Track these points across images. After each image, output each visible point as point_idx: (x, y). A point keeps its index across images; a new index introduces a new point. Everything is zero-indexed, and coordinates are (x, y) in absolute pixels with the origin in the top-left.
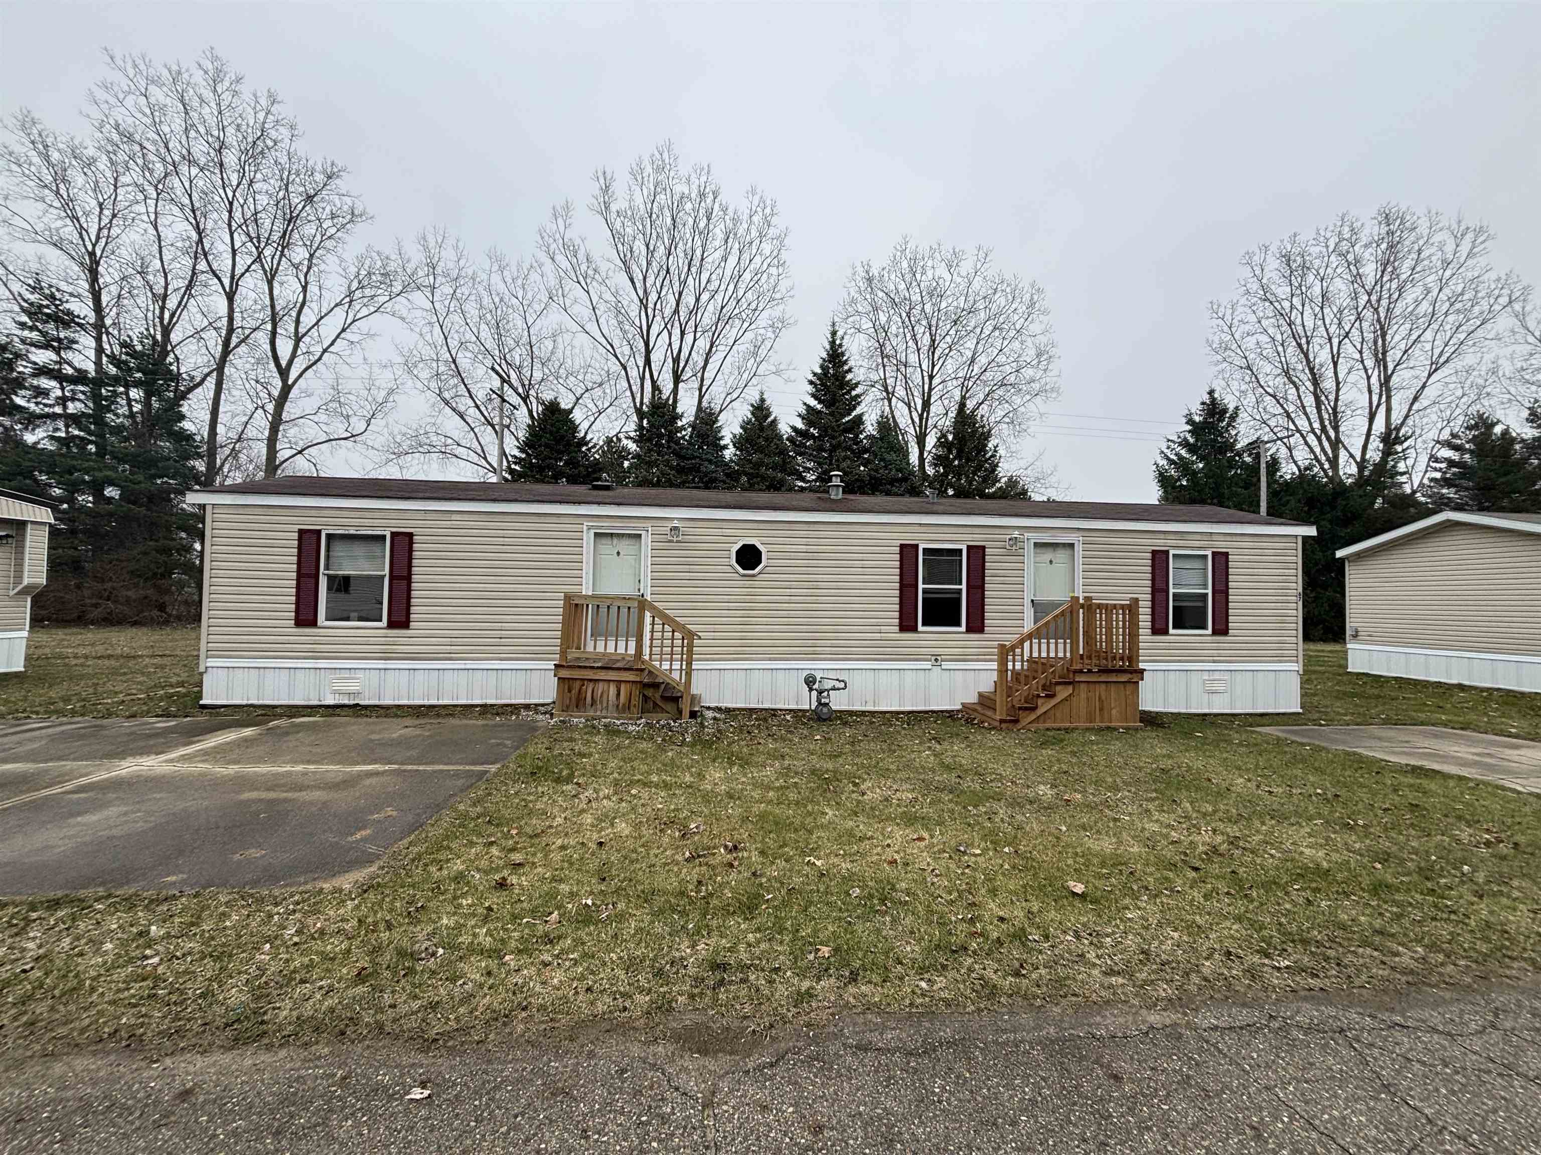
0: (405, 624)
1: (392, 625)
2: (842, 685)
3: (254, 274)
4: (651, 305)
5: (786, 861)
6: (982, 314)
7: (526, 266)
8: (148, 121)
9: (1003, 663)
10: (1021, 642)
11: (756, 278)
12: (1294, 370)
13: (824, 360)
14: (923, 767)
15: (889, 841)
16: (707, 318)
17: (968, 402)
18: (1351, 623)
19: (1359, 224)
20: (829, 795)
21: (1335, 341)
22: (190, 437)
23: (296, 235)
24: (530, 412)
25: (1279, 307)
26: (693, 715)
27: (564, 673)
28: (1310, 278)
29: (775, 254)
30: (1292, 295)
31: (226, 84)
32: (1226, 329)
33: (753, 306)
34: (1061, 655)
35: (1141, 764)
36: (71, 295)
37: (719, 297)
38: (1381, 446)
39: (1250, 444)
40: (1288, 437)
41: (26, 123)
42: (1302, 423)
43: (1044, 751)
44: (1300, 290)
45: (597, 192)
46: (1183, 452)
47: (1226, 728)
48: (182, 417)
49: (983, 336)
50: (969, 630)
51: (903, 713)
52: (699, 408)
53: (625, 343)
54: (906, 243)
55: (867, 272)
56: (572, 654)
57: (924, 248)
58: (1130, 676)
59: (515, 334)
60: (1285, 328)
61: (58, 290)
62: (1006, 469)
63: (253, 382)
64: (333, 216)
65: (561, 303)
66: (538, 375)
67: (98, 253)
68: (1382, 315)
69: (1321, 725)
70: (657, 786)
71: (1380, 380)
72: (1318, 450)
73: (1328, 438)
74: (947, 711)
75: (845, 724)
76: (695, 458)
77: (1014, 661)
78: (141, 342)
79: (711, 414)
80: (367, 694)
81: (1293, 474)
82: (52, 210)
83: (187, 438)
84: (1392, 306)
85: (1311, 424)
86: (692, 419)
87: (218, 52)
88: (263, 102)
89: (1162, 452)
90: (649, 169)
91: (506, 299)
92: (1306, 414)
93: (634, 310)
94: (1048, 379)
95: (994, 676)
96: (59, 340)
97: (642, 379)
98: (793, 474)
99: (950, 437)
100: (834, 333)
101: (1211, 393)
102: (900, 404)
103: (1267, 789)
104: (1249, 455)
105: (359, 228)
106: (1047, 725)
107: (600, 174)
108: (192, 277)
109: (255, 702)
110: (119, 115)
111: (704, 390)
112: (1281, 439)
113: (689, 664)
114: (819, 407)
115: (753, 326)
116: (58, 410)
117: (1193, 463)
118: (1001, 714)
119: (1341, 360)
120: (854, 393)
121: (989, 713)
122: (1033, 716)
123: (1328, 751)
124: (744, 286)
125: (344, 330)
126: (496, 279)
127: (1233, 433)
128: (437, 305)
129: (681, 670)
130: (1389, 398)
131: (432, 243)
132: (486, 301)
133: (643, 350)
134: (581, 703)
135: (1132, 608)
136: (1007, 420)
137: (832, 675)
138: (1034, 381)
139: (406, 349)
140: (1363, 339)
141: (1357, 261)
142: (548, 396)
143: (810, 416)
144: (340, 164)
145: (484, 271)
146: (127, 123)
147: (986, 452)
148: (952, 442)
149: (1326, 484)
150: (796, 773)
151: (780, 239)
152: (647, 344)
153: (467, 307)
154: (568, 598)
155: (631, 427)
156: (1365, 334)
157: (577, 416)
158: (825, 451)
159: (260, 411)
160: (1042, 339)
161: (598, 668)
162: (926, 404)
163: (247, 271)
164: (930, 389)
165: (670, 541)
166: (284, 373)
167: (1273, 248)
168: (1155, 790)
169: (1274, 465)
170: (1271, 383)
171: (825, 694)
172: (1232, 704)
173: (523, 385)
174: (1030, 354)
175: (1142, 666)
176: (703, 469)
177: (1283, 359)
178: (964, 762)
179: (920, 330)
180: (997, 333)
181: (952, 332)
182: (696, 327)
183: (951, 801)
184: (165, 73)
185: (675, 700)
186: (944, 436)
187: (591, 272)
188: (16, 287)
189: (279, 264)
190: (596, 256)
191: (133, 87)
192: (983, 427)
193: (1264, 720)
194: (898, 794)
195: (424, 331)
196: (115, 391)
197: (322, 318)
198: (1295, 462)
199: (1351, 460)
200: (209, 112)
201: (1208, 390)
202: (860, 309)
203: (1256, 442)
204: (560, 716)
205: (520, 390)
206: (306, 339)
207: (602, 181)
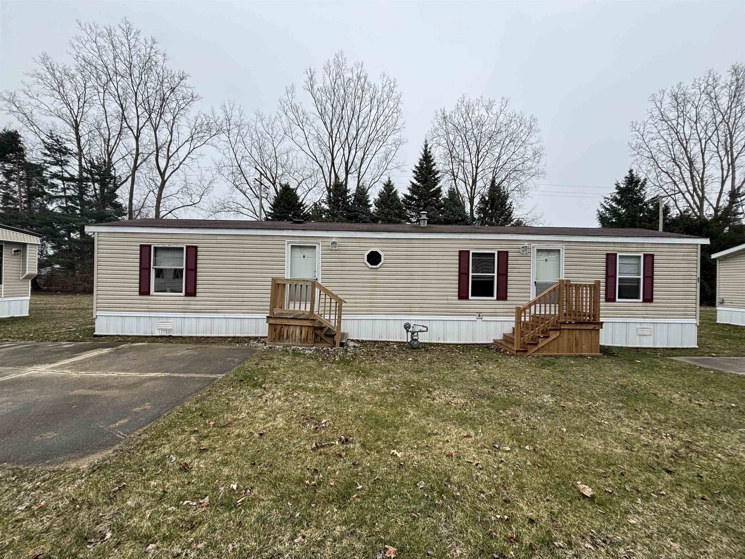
0: (194, 294)
1: (187, 295)
2: (425, 329)
3: (147, 127)
4: (334, 136)
5: (378, 452)
6: (504, 134)
7: (273, 117)
8: (97, 55)
9: (518, 317)
10: (530, 306)
11: (386, 120)
12: (678, 158)
13: (421, 160)
14: (471, 381)
15: (448, 438)
16: (362, 141)
17: (496, 180)
18: (719, 296)
19: (718, 76)
20: (412, 400)
21: (703, 141)
22: (120, 205)
23: (166, 107)
24: (276, 190)
25: (670, 124)
26: (342, 345)
27: (272, 321)
28: (689, 106)
29: (395, 106)
30: (678, 117)
31: (132, 35)
32: (640, 136)
33: (385, 133)
34: (553, 313)
35: (606, 381)
36: (67, 140)
37: (367, 130)
38: (729, 198)
39: (653, 199)
40: (675, 194)
41: (45, 59)
42: (683, 187)
43: (544, 371)
44: (681, 114)
45: (307, 79)
46: (614, 204)
47: (654, 357)
48: (116, 196)
49: (505, 145)
50: (498, 299)
51: (460, 344)
52: (358, 187)
53: (322, 155)
54: (464, 98)
55: (444, 114)
56: (277, 311)
57: (473, 100)
58: (594, 326)
59: (268, 152)
60: (674, 135)
61: (60, 137)
62: (517, 215)
63: (148, 179)
64: (184, 98)
65: (291, 136)
66: (280, 172)
67: (78, 120)
68: (731, 126)
69: (713, 356)
70: (310, 391)
71: (728, 162)
72: (691, 202)
73: (698, 195)
74: (485, 344)
75: (427, 351)
76: (355, 211)
77: (525, 316)
78: (97, 161)
79: (364, 189)
80: (175, 330)
81: (677, 214)
82: (58, 100)
83: (119, 206)
84: (736, 121)
85: (687, 187)
86: (355, 192)
87: (128, 19)
88: (149, 43)
89: (602, 204)
90: (333, 67)
91: (264, 135)
92: (684, 182)
93: (326, 138)
94: (540, 167)
95: (513, 325)
96: (62, 161)
97: (330, 173)
98: (405, 219)
99: (487, 198)
100: (426, 146)
101: (631, 171)
102: (461, 182)
103: (697, 402)
104: (652, 205)
105: (196, 104)
106: (544, 354)
107: (308, 70)
108: (121, 130)
109: (121, 334)
110: (84, 53)
111: (360, 177)
112: (670, 196)
113: (340, 317)
114: (418, 184)
115: (385, 144)
116: (62, 194)
117: (619, 210)
118: (517, 347)
119: (706, 152)
120: (436, 176)
121: (510, 346)
122: (536, 348)
123: (726, 375)
124: (380, 124)
125: (189, 153)
126: (259, 125)
127: (643, 193)
128: (231, 139)
129: (335, 319)
130: (734, 172)
131: (228, 109)
132: (254, 136)
133: (330, 158)
134: (281, 338)
135: (595, 287)
136: (517, 189)
137: (421, 323)
138: (532, 168)
139: (217, 162)
140: (719, 140)
141: (716, 97)
142: (284, 182)
143: (414, 189)
144: (186, 73)
145: (253, 121)
146: (89, 56)
147: (506, 206)
148: (488, 201)
149: (696, 220)
150: (395, 383)
151: (398, 98)
152: (332, 155)
153: (245, 140)
154: (274, 280)
155: (324, 198)
156: (720, 138)
157: (299, 192)
158: (421, 207)
159: (152, 193)
160: (536, 146)
161: (290, 318)
162: (474, 182)
163: (144, 126)
164: (477, 174)
165: (332, 250)
166: (162, 175)
167: (668, 91)
168: (621, 401)
169: (666, 210)
170: (665, 166)
171: (416, 334)
172: (654, 342)
173: (273, 178)
174: (530, 154)
175: (601, 320)
176: (359, 217)
177: (672, 152)
178: (496, 377)
179: (471, 143)
180: (512, 143)
181: (488, 144)
182: (357, 146)
183: (488, 406)
184: (105, 31)
185: (333, 336)
186: (483, 197)
187: (305, 120)
188: (43, 137)
189: (159, 122)
190: (307, 111)
191: (90, 38)
192: (505, 192)
193: (675, 352)
194: (456, 400)
195: (225, 152)
196: (86, 185)
197: (179, 148)
198: (678, 208)
199: (711, 207)
200: (125, 49)
201: (629, 170)
202: (440, 133)
203: (656, 197)
204: (270, 344)
205: (272, 180)
206: (172, 158)
207: (309, 73)
